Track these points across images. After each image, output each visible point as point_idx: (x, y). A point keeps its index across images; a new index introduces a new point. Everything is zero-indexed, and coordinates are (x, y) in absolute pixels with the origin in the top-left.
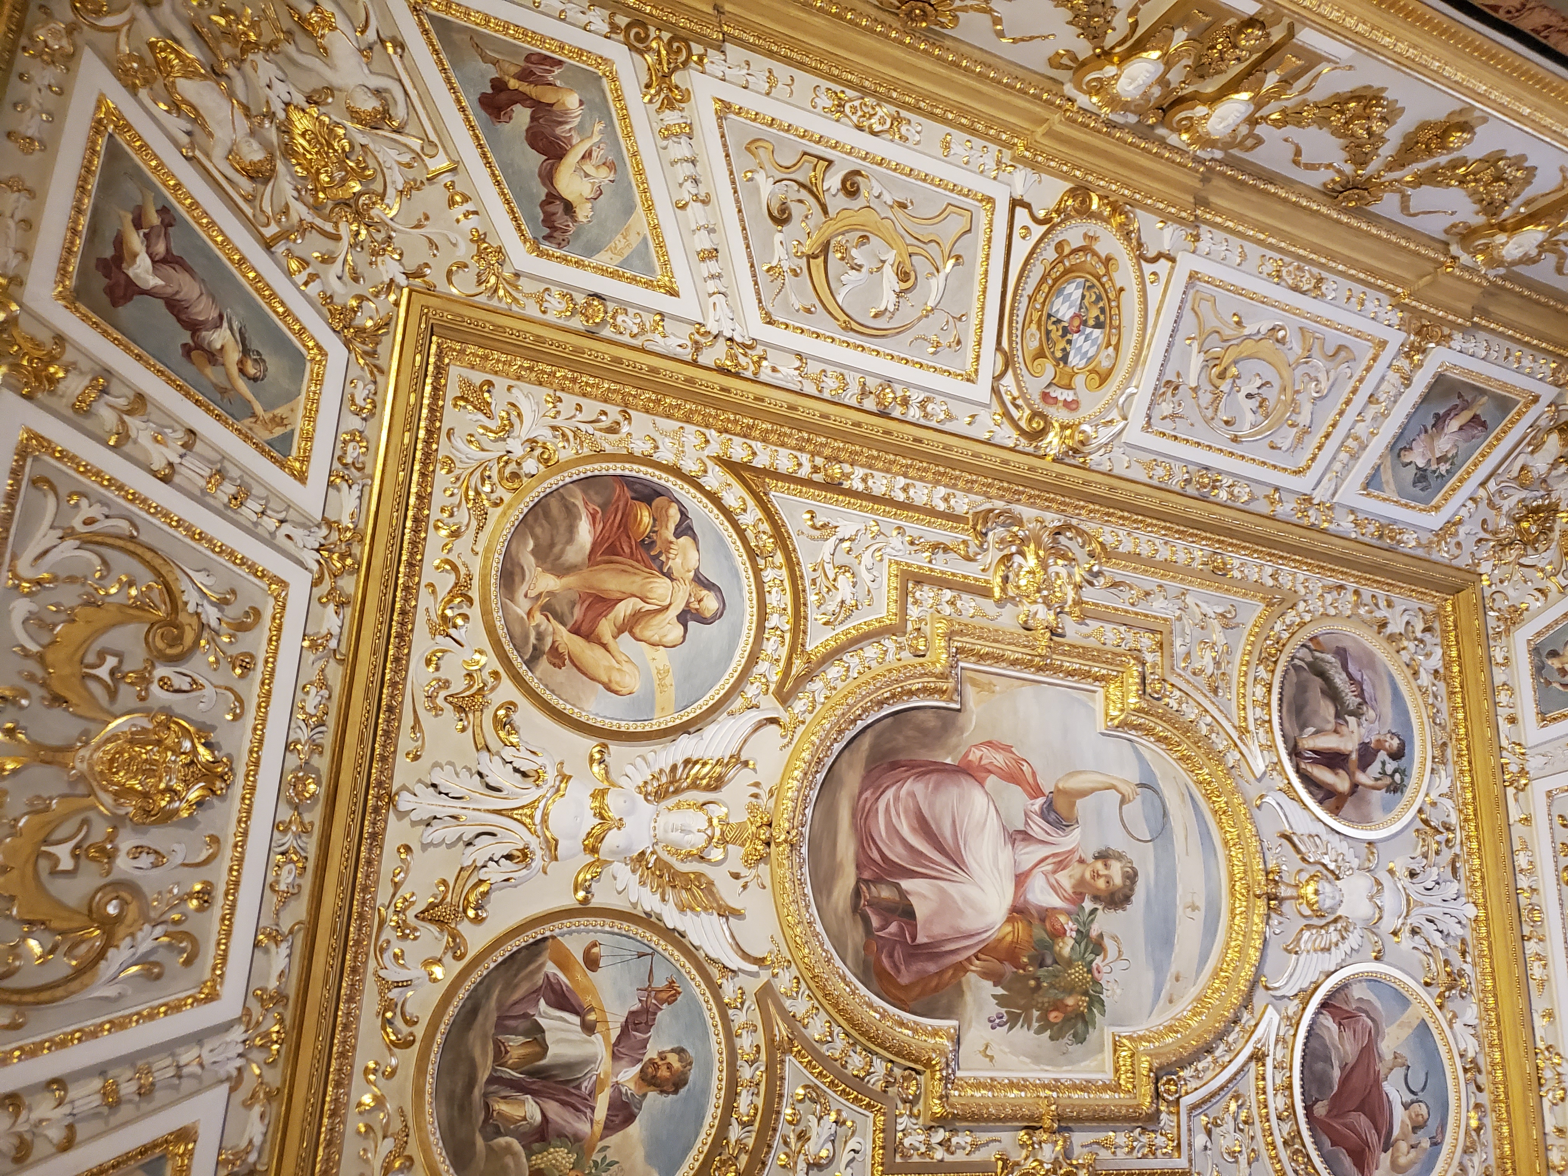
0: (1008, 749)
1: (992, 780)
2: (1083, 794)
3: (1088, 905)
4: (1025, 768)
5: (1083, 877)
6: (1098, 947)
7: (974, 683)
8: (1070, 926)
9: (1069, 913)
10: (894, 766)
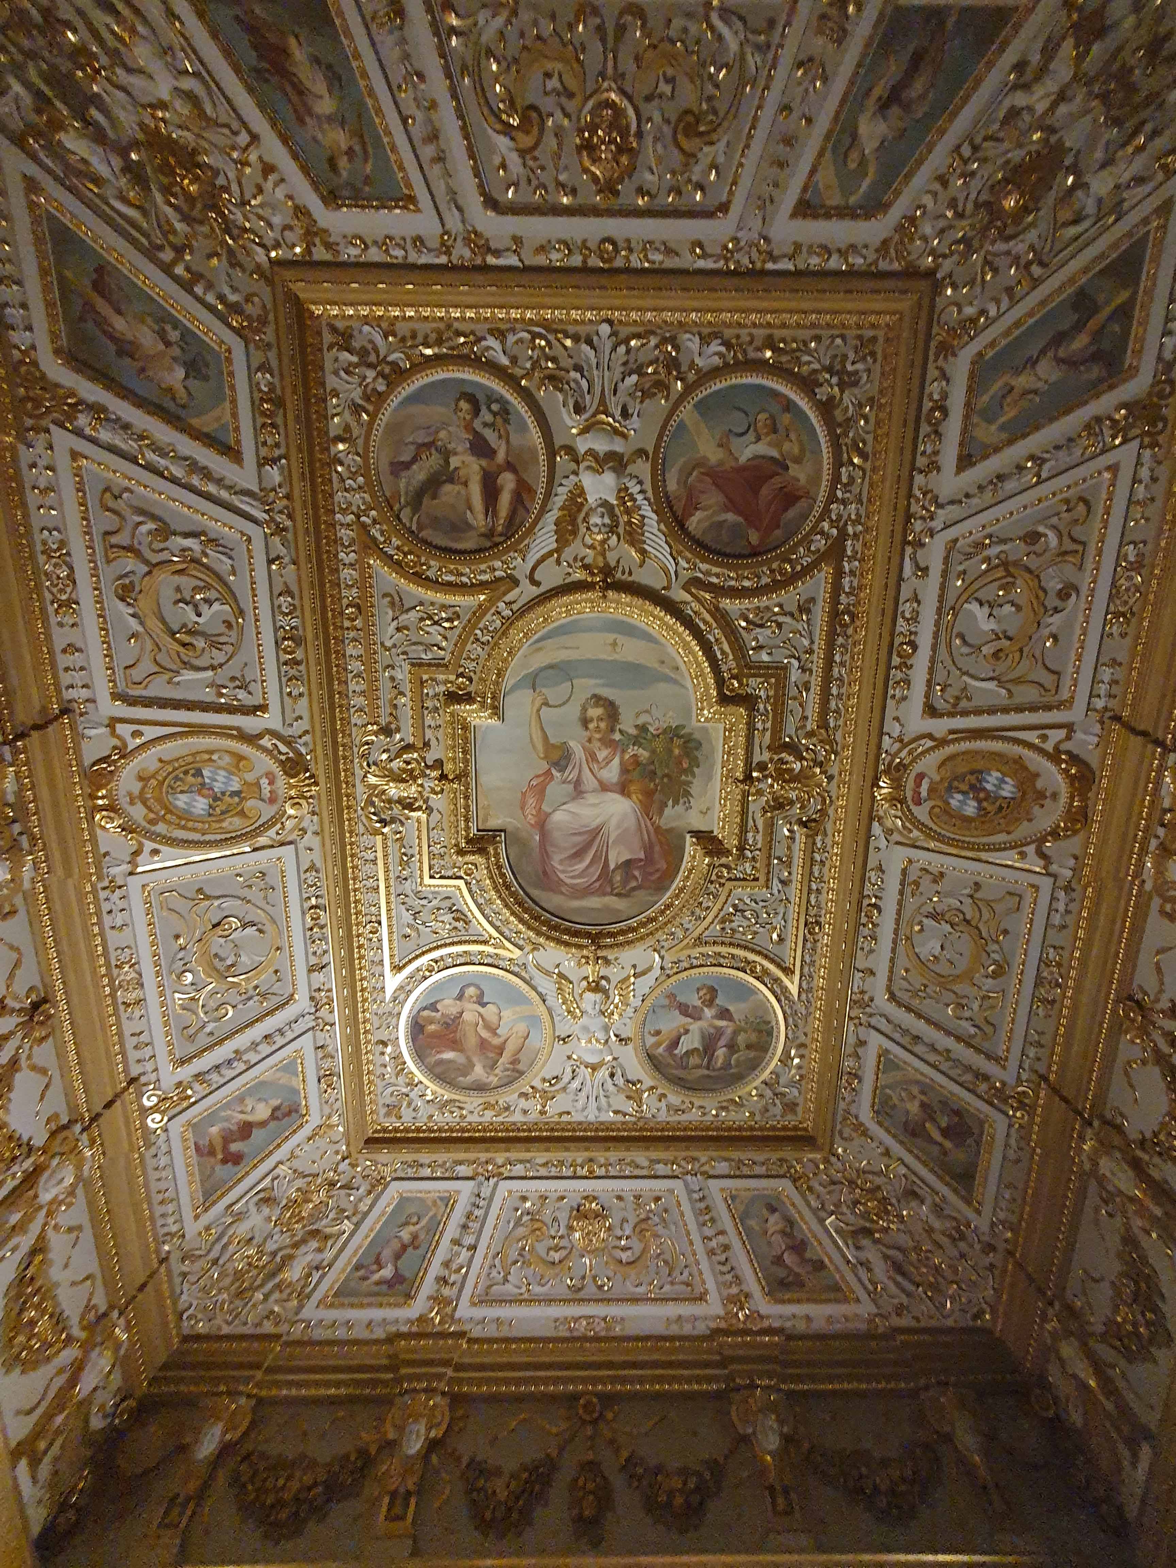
0: (524, 794)
1: (545, 808)
2: (545, 738)
3: (617, 736)
4: (534, 783)
5: (600, 740)
6: (643, 728)
7: (485, 820)
8: (632, 751)
9: (623, 752)
10: (545, 873)
